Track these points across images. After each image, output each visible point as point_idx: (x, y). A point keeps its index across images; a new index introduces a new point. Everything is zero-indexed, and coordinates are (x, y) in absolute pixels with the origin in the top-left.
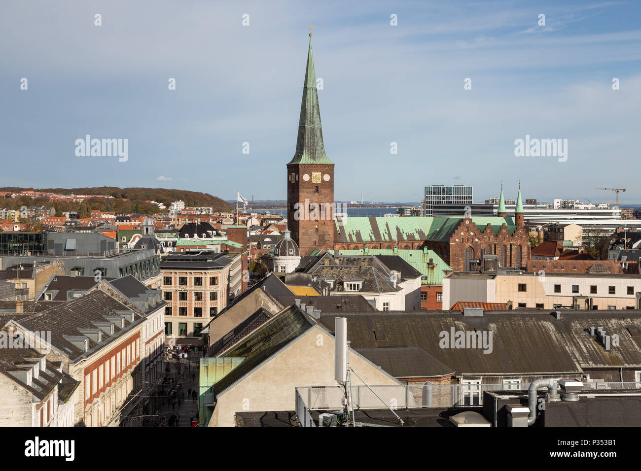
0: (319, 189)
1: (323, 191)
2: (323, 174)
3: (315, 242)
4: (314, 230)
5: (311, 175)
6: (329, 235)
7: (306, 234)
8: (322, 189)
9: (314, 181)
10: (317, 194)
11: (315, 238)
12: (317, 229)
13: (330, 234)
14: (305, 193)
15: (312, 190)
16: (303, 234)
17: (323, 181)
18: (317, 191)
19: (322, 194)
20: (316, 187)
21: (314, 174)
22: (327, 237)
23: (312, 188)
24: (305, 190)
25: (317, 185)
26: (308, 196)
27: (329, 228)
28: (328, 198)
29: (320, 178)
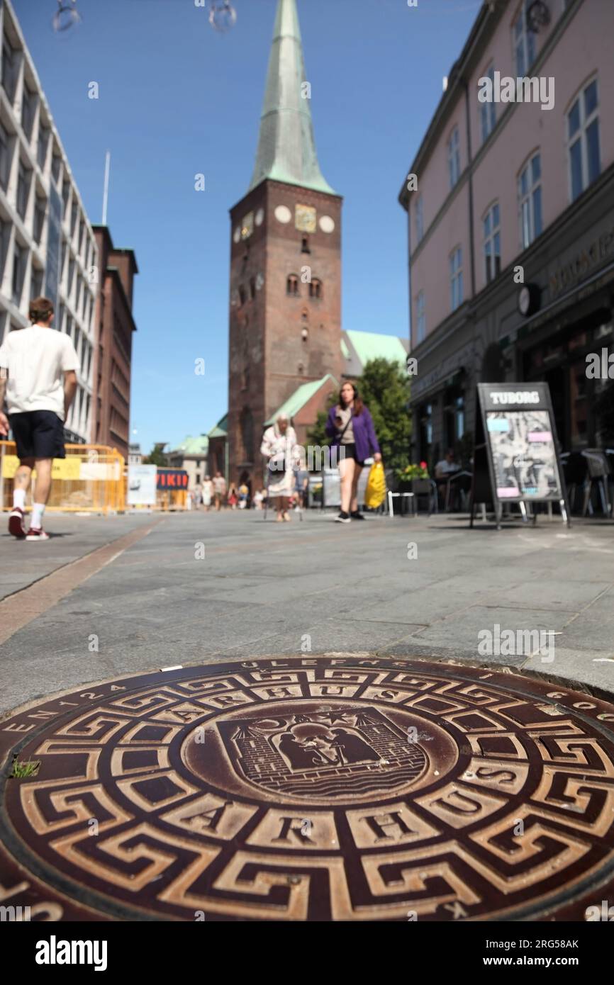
0: (311, 247)
1: (318, 249)
2: (319, 213)
3: (301, 370)
4: (299, 340)
5: (293, 212)
6: (332, 355)
7: (280, 346)
8: (316, 247)
9: (300, 226)
10: (305, 256)
11: (302, 360)
12: (305, 339)
13: (333, 352)
14: (280, 251)
15: (295, 245)
16: (275, 346)
17: (318, 227)
18: (306, 251)
19: (317, 258)
20: (305, 242)
21: (302, 210)
22: (327, 360)
23: (295, 239)
24: (280, 241)
25: (305, 237)
26: (286, 256)
27: (331, 339)
28: (328, 270)
29: (313, 221)
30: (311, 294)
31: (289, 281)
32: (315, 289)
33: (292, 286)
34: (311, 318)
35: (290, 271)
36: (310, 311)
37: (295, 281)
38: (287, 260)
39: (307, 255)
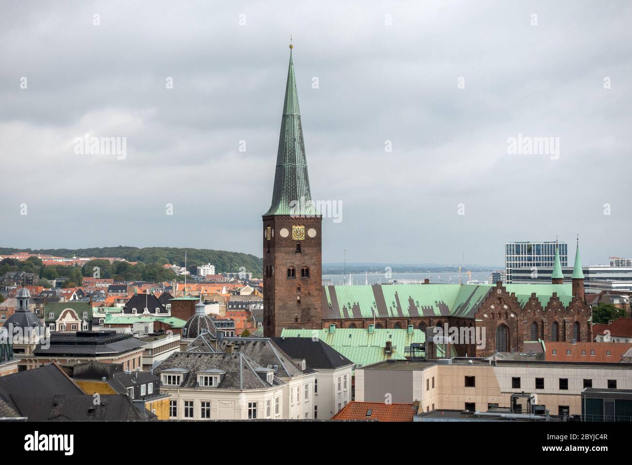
0: (302, 249)
1: (307, 250)
2: (307, 228)
3: (296, 319)
4: (295, 303)
5: (290, 230)
6: (316, 309)
7: (284, 308)
8: (305, 249)
9: (295, 238)
10: (298, 255)
11: (297, 314)
12: (299, 301)
13: (317, 307)
14: (283, 254)
15: (292, 249)
16: (281, 308)
17: (307, 237)
18: (299, 251)
19: (306, 255)
20: (298, 246)
21: (295, 228)
22: (312, 312)
23: (293, 246)
24: (283, 249)
25: (299, 243)
26: (287, 257)
27: (315, 300)
28: (313, 260)
29: (303, 234)
30: (303, 275)
31: (289, 270)
32: (305, 273)
33: (291, 273)
34: (302, 290)
35: (289, 265)
36: (302, 286)
37: (293, 269)
38: (287, 259)
39: (300, 254)
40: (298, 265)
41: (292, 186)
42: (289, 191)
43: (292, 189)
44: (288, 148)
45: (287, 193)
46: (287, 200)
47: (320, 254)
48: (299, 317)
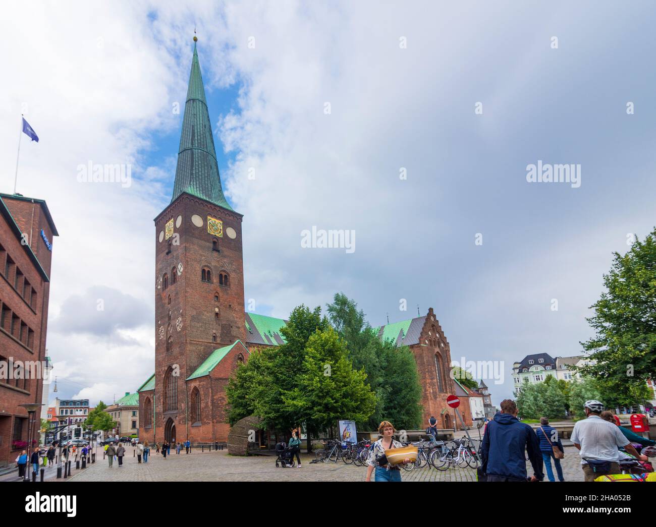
0: (220, 248)
1: (226, 251)
2: (226, 225)
3: (215, 337)
4: (213, 316)
5: (205, 220)
6: (239, 328)
7: (198, 318)
8: (224, 249)
9: (211, 232)
10: (215, 254)
11: (216, 330)
12: (217, 314)
13: (240, 326)
14: (196, 247)
15: (208, 244)
16: (193, 318)
17: (225, 234)
18: (216, 249)
19: (225, 257)
20: (214, 243)
21: (211, 220)
22: (234, 331)
23: (208, 241)
24: (195, 241)
25: (215, 240)
26: (200, 252)
27: (238, 316)
28: (234, 266)
29: (221, 230)
30: (221, 283)
31: (204, 271)
32: (224, 279)
33: (206, 274)
34: (221, 299)
35: (204, 263)
36: (221, 294)
37: (209, 271)
38: (201, 255)
39: (217, 253)
40: (215, 267)
41: (203, 172)
42: (200, 177)
43: (203, 176)
44: (196, 131)
45: (197, 179)
46: (198, 186)
47: (241, 261)
48: (218, 335)
